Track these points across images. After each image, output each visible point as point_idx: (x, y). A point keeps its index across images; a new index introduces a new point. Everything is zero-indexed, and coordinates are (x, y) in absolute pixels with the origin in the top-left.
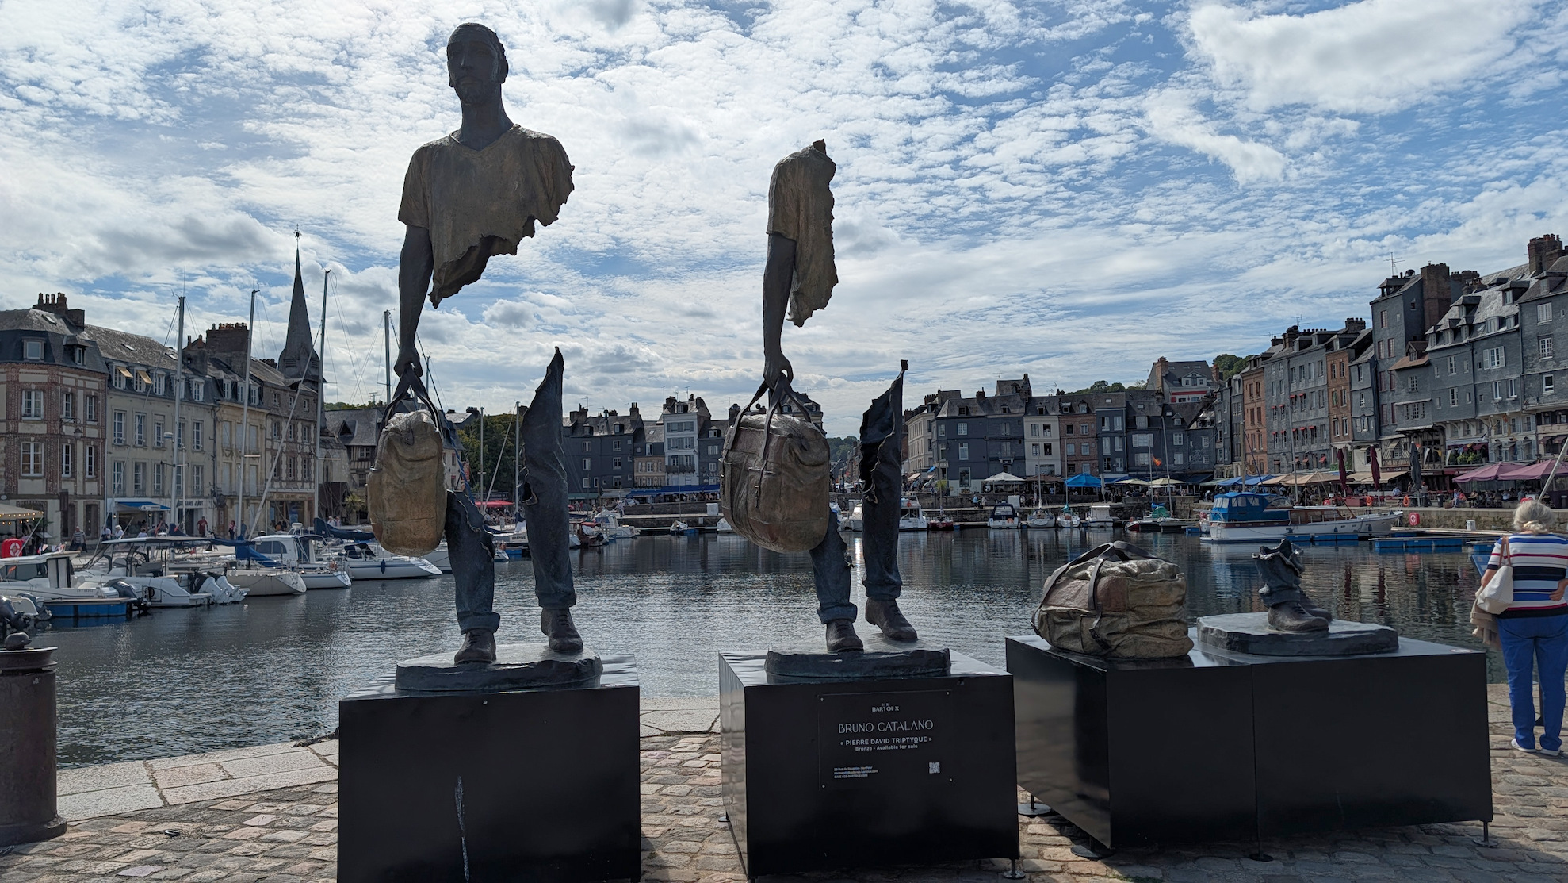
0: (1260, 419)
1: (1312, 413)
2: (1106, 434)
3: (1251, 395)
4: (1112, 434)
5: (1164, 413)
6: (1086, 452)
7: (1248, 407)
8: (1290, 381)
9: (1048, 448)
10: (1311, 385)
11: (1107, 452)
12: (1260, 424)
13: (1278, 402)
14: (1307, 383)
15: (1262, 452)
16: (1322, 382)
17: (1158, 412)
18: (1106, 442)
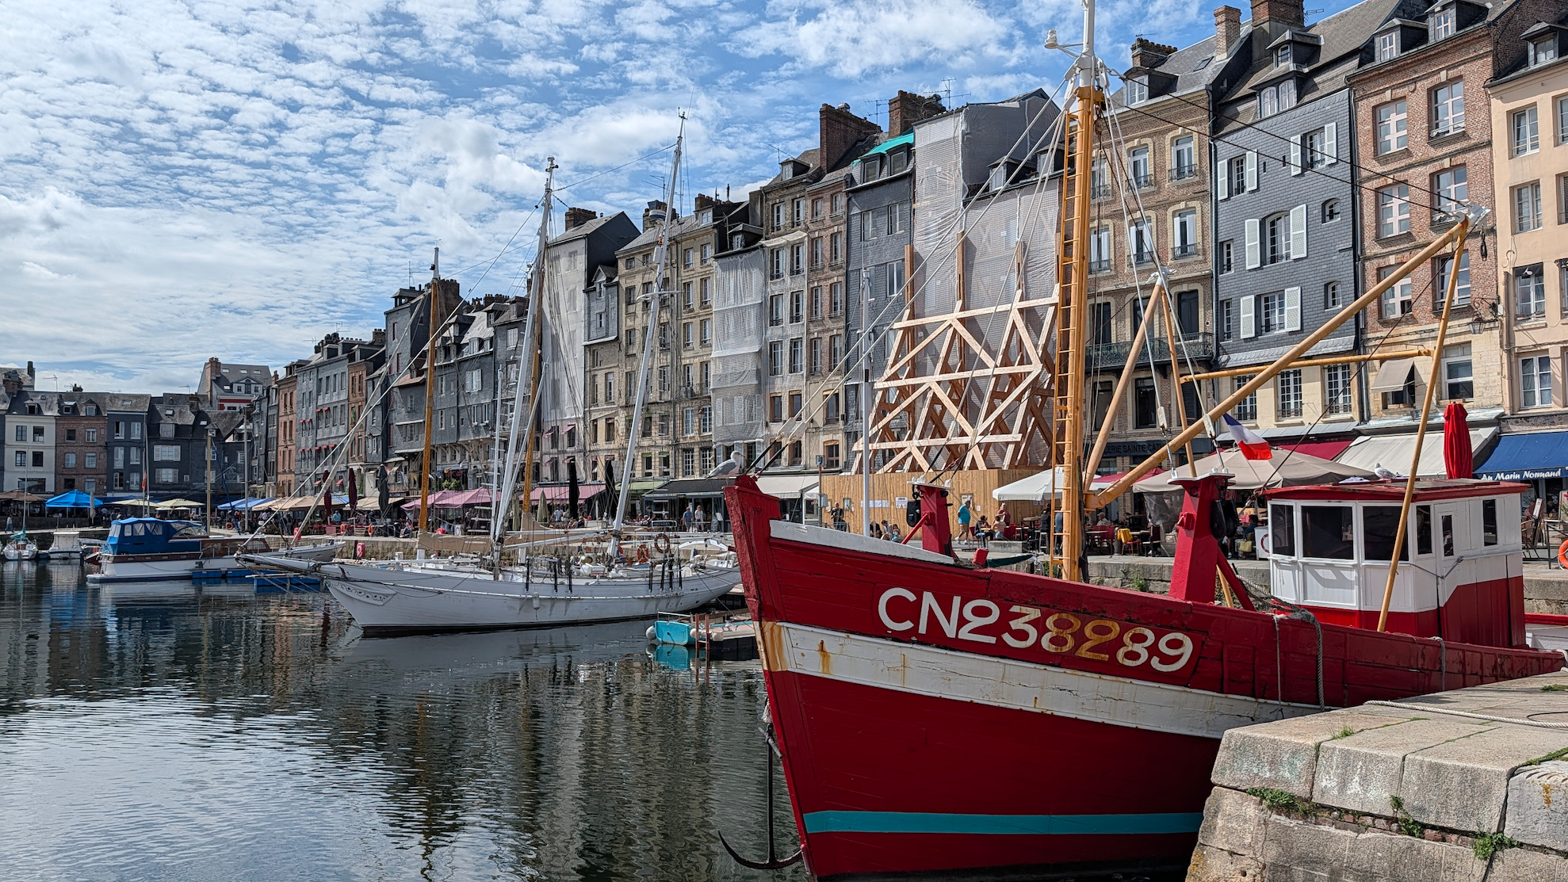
0: (291, 435)
1: (334, 429)
2: (119, 443)
3: (286, 406)
4: (128, 444)
5: (197, 421)
6: (91, 463)
7: (282, 420)
8: (318, 394)
9: (38, 459)
10: (335, 399)
11: (119, 464)
12: (291, 440)
13: (307, 416)
14: (332, 396)
15: (291, 472)
16: (344, 396)
17: (190, 419)
18: (120, 453)
